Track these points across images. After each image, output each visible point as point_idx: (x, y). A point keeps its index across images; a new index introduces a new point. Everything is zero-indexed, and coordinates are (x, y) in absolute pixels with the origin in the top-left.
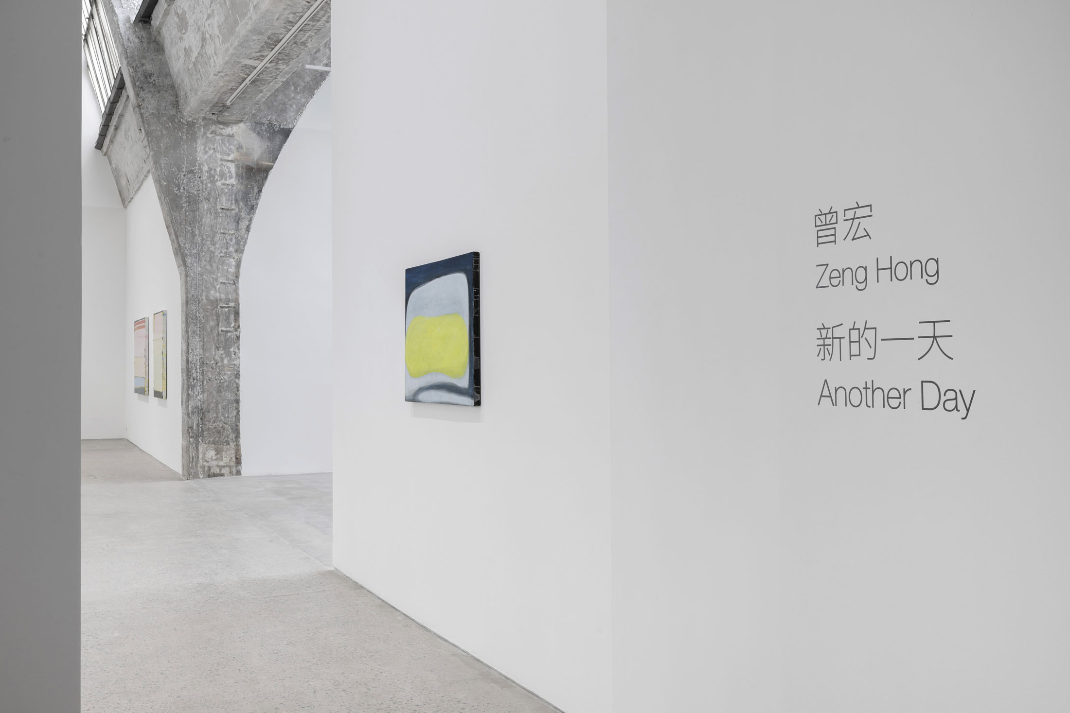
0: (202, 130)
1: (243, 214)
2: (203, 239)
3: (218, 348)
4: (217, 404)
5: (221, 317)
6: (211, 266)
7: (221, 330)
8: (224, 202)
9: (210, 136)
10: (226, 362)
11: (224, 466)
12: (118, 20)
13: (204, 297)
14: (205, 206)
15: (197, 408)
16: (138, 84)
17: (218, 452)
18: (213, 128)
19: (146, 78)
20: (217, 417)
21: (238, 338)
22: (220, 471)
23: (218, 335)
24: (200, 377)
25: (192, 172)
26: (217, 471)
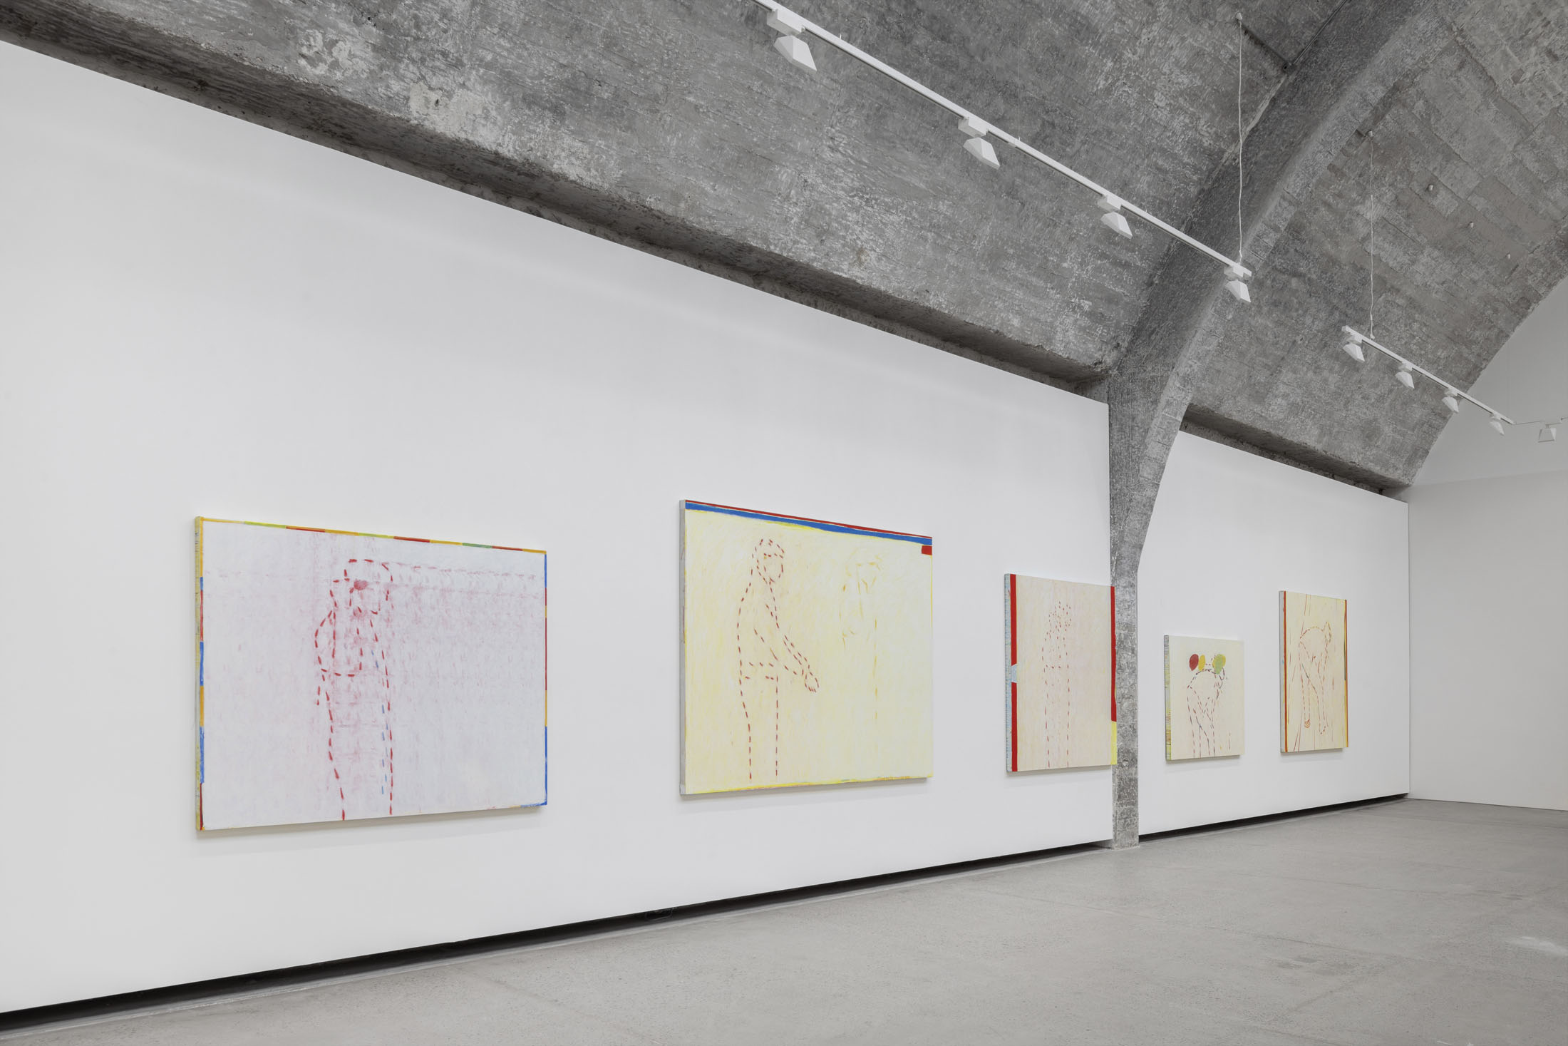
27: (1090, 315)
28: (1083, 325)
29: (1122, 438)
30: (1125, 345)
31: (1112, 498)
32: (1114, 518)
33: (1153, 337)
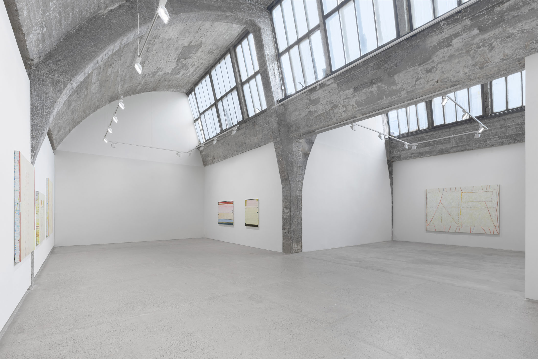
0: (294, 140)
1: (303, 168)
2: (294, 176)
3: (297, 211)
4: (297, 229)
5: (298, 201)
6: (296, 185)
7: (298, 206)
8: (299, 164)
9: (296, 142)
10: (299, 216)
11: (298, 249)
12: (274, 101)
13: (294, 195)
14: (295, 165)
15: (293, 231)
16: (279, 123)
17: (297, 245)
18: (297, 140)
19: (281, 121)
20: (297, 234)
21: (302, 208)
22: (298, 251)
23: (298, 207)
24: (293, 221)
25: (292, 154)
26: (297, 251)
27: (43, 35)
28: (39, 38)
29: (38, 100)
30: (42, 58)
31: (32, 126)
32: (33, 136)
33: (59, 63)
